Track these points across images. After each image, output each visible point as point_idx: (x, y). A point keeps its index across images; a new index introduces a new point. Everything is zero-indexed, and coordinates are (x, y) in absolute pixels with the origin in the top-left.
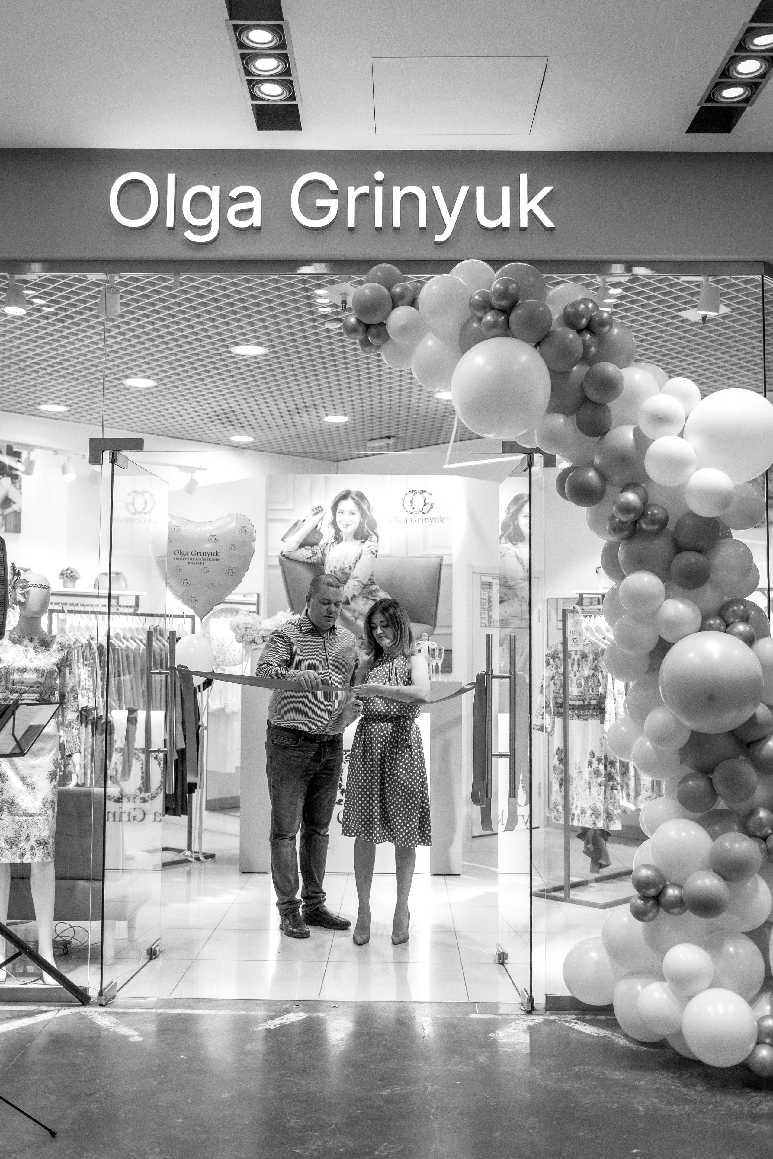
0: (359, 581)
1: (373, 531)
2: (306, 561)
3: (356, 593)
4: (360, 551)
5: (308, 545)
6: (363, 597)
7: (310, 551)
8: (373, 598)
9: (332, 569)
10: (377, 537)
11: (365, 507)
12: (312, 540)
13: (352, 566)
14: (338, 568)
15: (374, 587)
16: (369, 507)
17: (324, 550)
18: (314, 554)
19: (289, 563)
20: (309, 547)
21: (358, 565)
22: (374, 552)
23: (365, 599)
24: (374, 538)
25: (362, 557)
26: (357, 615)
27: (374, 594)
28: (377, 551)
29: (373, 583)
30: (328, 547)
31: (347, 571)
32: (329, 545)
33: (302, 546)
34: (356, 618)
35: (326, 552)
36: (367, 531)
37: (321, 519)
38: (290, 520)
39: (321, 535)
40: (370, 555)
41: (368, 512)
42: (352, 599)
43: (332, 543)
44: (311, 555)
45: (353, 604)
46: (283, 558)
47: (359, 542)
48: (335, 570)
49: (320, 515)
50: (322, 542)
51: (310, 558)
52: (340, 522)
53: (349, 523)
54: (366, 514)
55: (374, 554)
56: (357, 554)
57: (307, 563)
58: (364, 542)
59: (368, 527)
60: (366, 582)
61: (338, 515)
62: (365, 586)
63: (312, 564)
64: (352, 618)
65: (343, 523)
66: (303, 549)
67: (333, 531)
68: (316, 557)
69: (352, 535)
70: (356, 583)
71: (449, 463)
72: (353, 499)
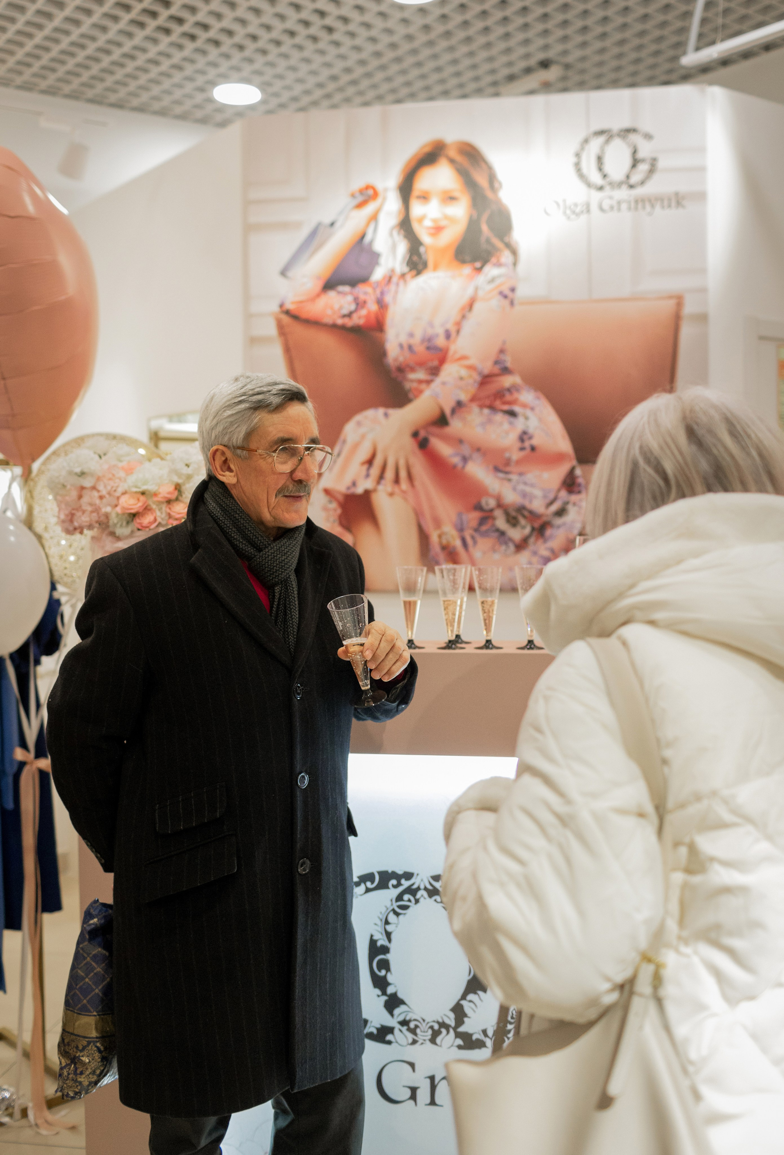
0: (471, 368)
1: (501, 238)
2: (340, 322)
3: (464, 397)
4: (470, 292)
5: (343, 283)
6: (481, 407)
7: (350, 298)
8: (506, 407)
9: (403, 339)
10: (514, 252)
11: (482, 180)
12: (353, 270)
13: (453, 330)
14: (418, 336)
15: (507, 381)
16: (492, 178)
17: (382, 293)
18: (360, 304)
19: (299, 331)
20: (346, 289)
21: (467, 327)
22: (507, 292)
23: (486, 411)
24: (506, 257)
25: (477, 306)
26: (466, 450)
27: (508, 397)
28: (513, 290)
29: (506, 371)
30: (393, 287)
31: (441, 341)
32: (395, 279)
33: (329, 285)
34: (465, 459)
35: (388, 298)
36: (488, 241)
37: (374, 218)
38: (297, 225)
39: (374, 258)
40: (496, 302)
41: (489, 194)
42: (453, 411)
43: (403, 276)
44: (353, 307)
45: (456, 425)
46: (286, 319)
47: (467, 270)
48: (412, 341)
49: (370, 208)
50: (378, 274)
51: (349, 315)
52: (421, 220)
53: (443, 223)
54: (484, 198)
55: (506, 297)
56: (465, 300)
57: (343, 328)
58: (479, 270)
59: (491, 228)
60: (487, 367)
61: (417, 209)
62: (486, 380)
63: (356, 331)
64: (456, 460)
65: (428, 223)
66: (332, 294)
67: (402, 247)
68: (363, 312)
69: (451, 253)
70: (464, 372)
71: (698, 49)
72: (452, 161)
